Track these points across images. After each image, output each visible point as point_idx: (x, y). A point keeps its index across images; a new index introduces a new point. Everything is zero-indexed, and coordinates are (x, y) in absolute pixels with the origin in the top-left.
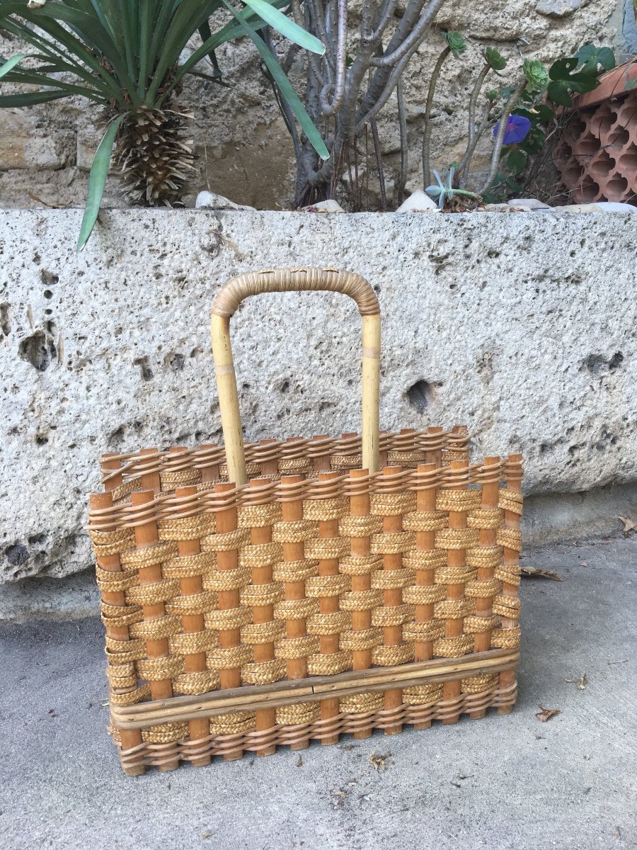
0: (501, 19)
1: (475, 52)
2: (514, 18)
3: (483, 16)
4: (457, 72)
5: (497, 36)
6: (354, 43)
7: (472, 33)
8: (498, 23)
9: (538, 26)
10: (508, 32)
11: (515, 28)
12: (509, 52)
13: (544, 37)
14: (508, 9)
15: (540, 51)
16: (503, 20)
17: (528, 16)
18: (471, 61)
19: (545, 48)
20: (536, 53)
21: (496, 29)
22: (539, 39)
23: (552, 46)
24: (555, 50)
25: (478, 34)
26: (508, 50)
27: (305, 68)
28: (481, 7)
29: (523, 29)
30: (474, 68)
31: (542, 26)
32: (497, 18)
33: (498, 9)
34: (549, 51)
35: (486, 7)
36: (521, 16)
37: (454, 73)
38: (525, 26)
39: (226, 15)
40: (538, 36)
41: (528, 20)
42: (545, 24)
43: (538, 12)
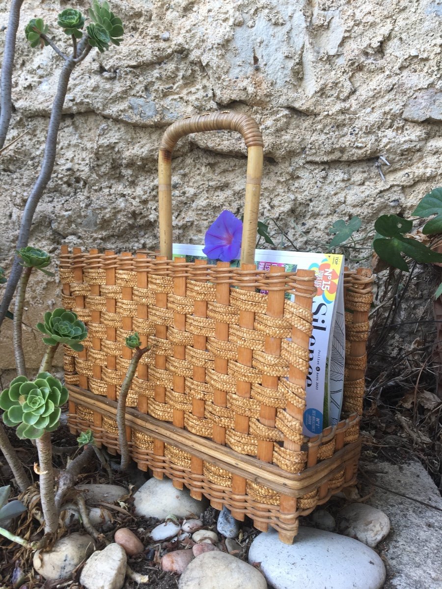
0: (348, 137)
1: (314, 181)
2: (368, 133)
3: (323, 137)
4: (287, 207)
5: (345, 157)
6: (153, 190)
7: (309, 159)
8: (345, 142)
9: (407, 138)
10: (362, 151)
11: (369, 146)
12: (365, 175)
13: (419, 150)
14: (358, 124)
15: (414, 169)
16: (353, 138)
17: (391, 127)
18: (306, 193)
19: (420, 165)
20: (407, 171)
21: (342, 150)
22: (409, 154)
23: (431, 160)
24: (435, 165)
25: (317, 159)
26: (364, 172)
27: (98, 222)
28: (320, 126)
29: (382, 145)
30: (311, 200)
31: (413, 137)
32: (344, 136)
33: (344, 125)
34: (426, 167)
35: (324, 127)
36: (379, 128)
37: (282, 209)
38: (385, 140)
39: (13, 179)
40: (408, 150)
41: (390, 133)
42: (418, 134)
43: (406, 120)
